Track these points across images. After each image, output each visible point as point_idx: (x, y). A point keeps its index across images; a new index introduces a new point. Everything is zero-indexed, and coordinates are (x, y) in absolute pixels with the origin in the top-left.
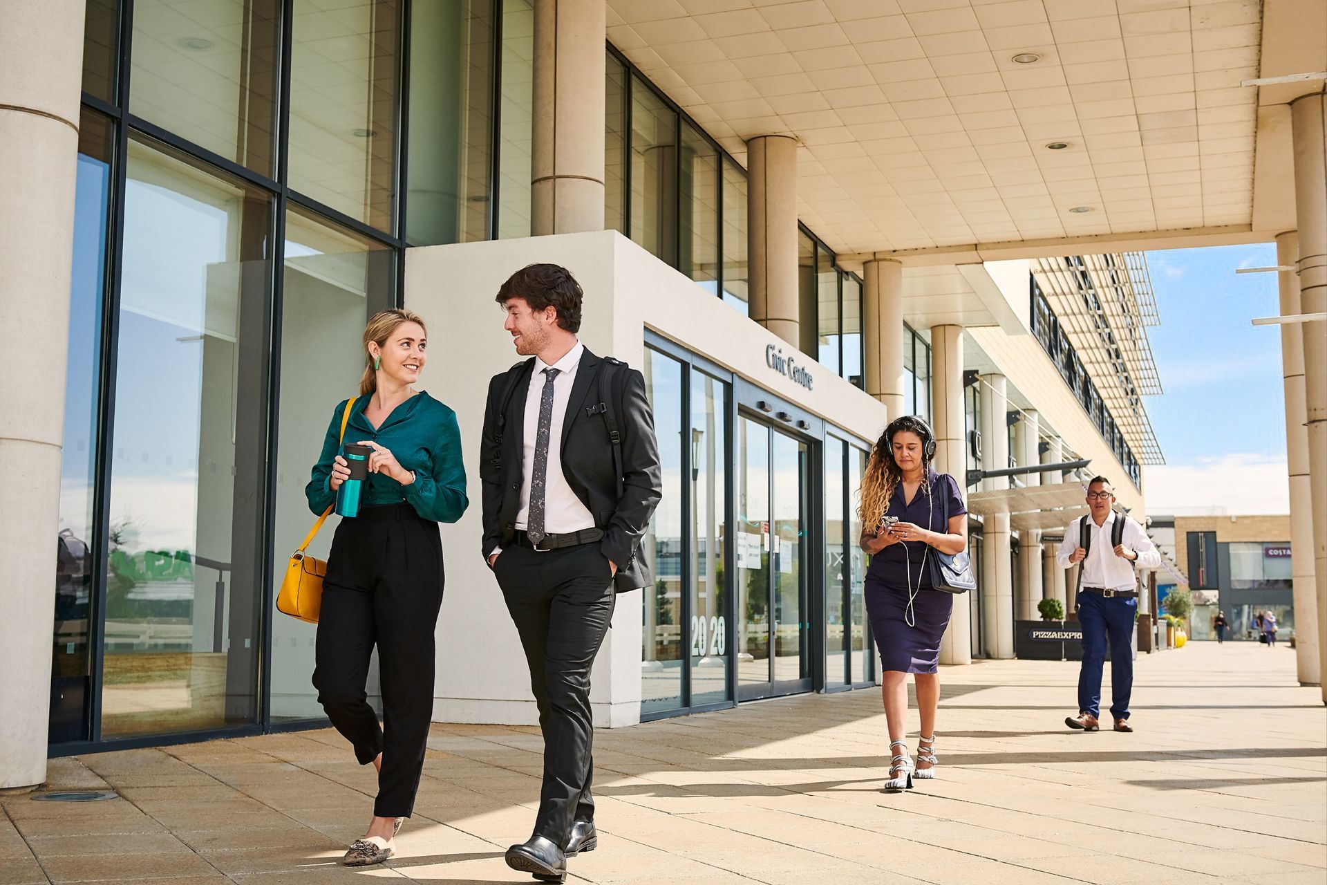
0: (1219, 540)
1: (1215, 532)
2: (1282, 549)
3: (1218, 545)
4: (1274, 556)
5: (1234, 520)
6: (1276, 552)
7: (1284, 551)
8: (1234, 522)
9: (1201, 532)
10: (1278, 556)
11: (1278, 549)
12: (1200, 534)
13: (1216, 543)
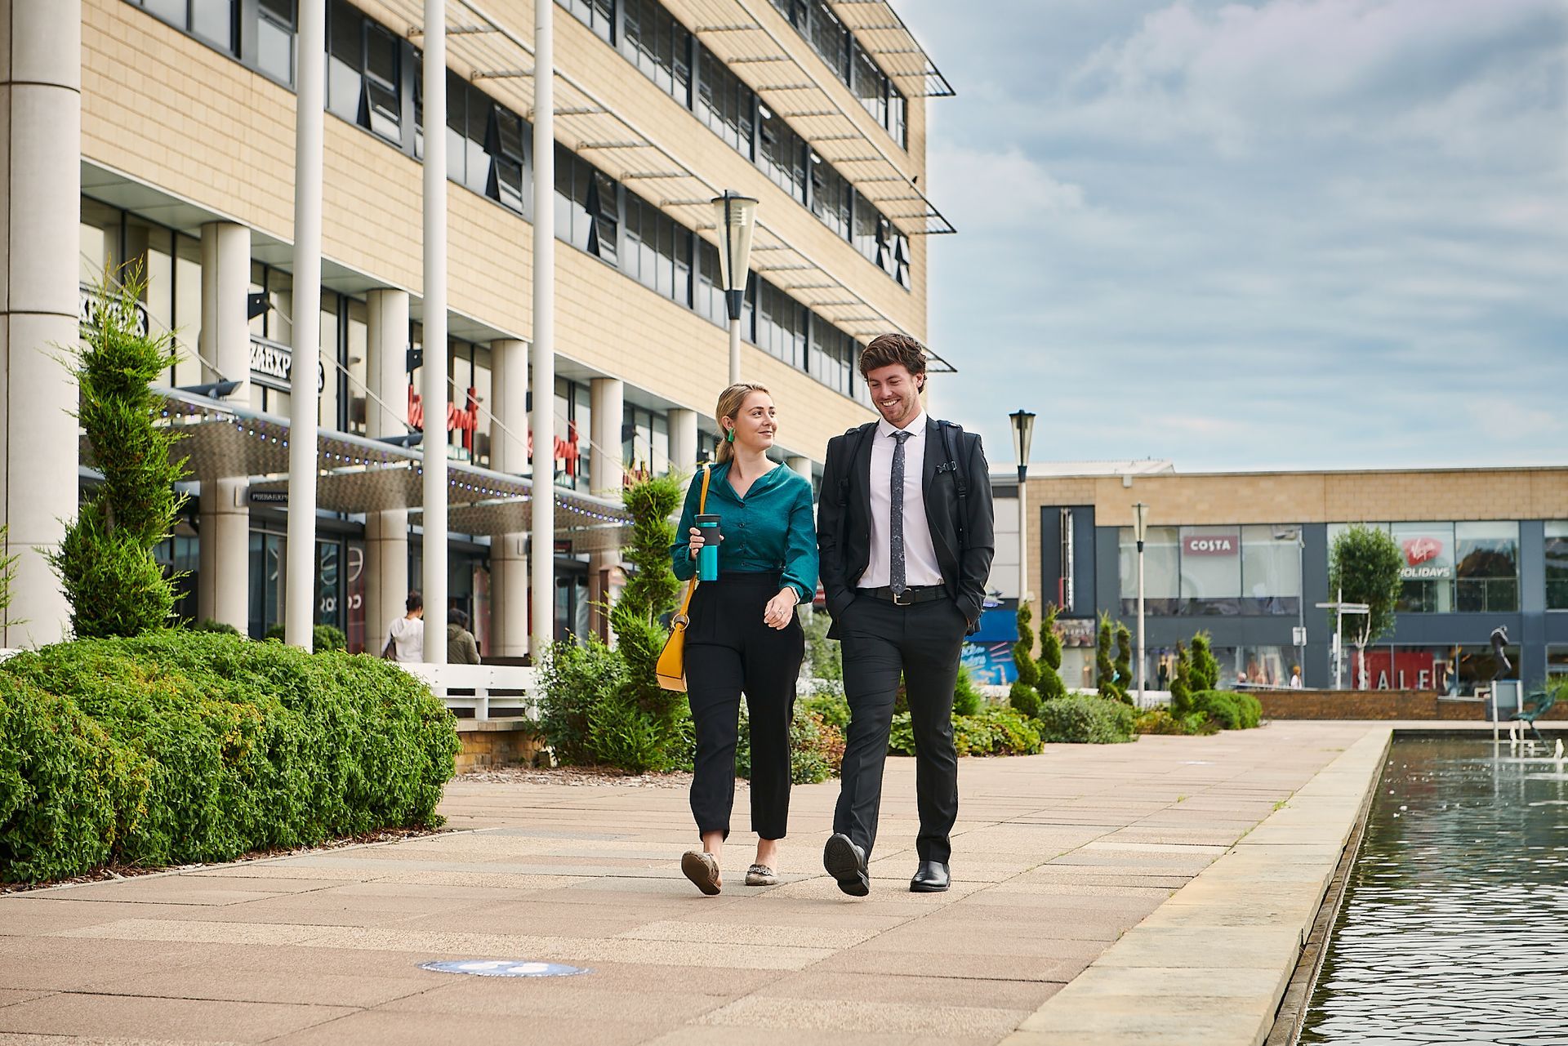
0: (1100, 521)
1: (1093, 506)
2: (1215, 539)
3: (1097, 530)
4: (1199, 553)
5: (1127, 483)
6: (1203, 546)
7: (1218, 543)
8: (1127, 488)
9: (1064, 507)
10: (1207, 552)
11: (1208, 539)
12: (1062, 510)
13: (1095, 527)
